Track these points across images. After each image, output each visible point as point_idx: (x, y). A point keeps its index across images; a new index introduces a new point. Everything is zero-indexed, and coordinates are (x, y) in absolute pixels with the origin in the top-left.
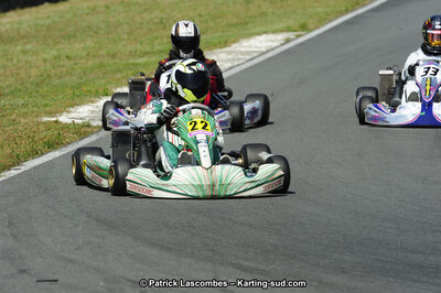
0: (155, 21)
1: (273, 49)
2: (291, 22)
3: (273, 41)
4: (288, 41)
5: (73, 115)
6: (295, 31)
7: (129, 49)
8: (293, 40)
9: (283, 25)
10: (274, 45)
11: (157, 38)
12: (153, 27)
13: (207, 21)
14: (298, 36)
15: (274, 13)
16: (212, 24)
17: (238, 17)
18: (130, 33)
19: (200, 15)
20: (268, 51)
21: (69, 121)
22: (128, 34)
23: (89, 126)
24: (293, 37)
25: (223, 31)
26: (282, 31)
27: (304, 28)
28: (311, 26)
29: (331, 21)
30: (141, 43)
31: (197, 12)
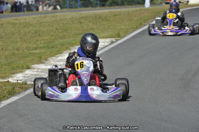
0: (32, 32)
1: (106, 46)
2: (110, 33)
3: (105, 42)
4: (112, 42)
5: (15, 78)
6: (114, 37)
7: (24, 46)
8: (115, 42)
9: (106, 35)
10: (106, 44)
11: (37, 41)
12: (33, 35)
13: (62, 32)
14: (117, 40)
15: (98, 28)
16: (66, 34)
17: (79, 30)
18: (21, 38)
19: (57, 29)
20: (104, 47)
21: (15, 82)
22: (20, 39)
23: (26, 84)
24: (114, 40)
25: (74, 38)
26: (107, 37)
27: (119, 36)
28: (121, 35)
29: (131, 33)
30: (30, 43)
31: (54, 28)
